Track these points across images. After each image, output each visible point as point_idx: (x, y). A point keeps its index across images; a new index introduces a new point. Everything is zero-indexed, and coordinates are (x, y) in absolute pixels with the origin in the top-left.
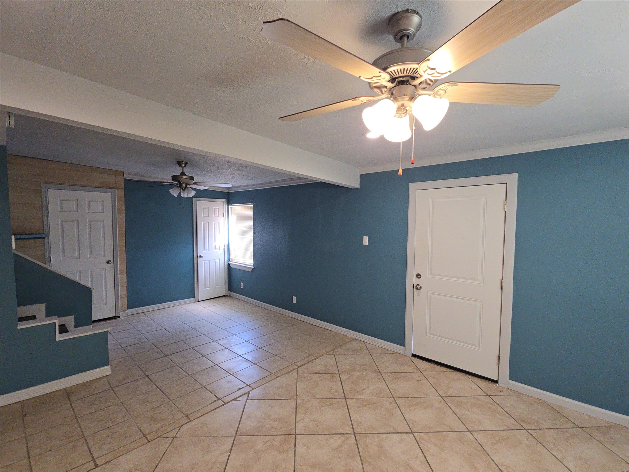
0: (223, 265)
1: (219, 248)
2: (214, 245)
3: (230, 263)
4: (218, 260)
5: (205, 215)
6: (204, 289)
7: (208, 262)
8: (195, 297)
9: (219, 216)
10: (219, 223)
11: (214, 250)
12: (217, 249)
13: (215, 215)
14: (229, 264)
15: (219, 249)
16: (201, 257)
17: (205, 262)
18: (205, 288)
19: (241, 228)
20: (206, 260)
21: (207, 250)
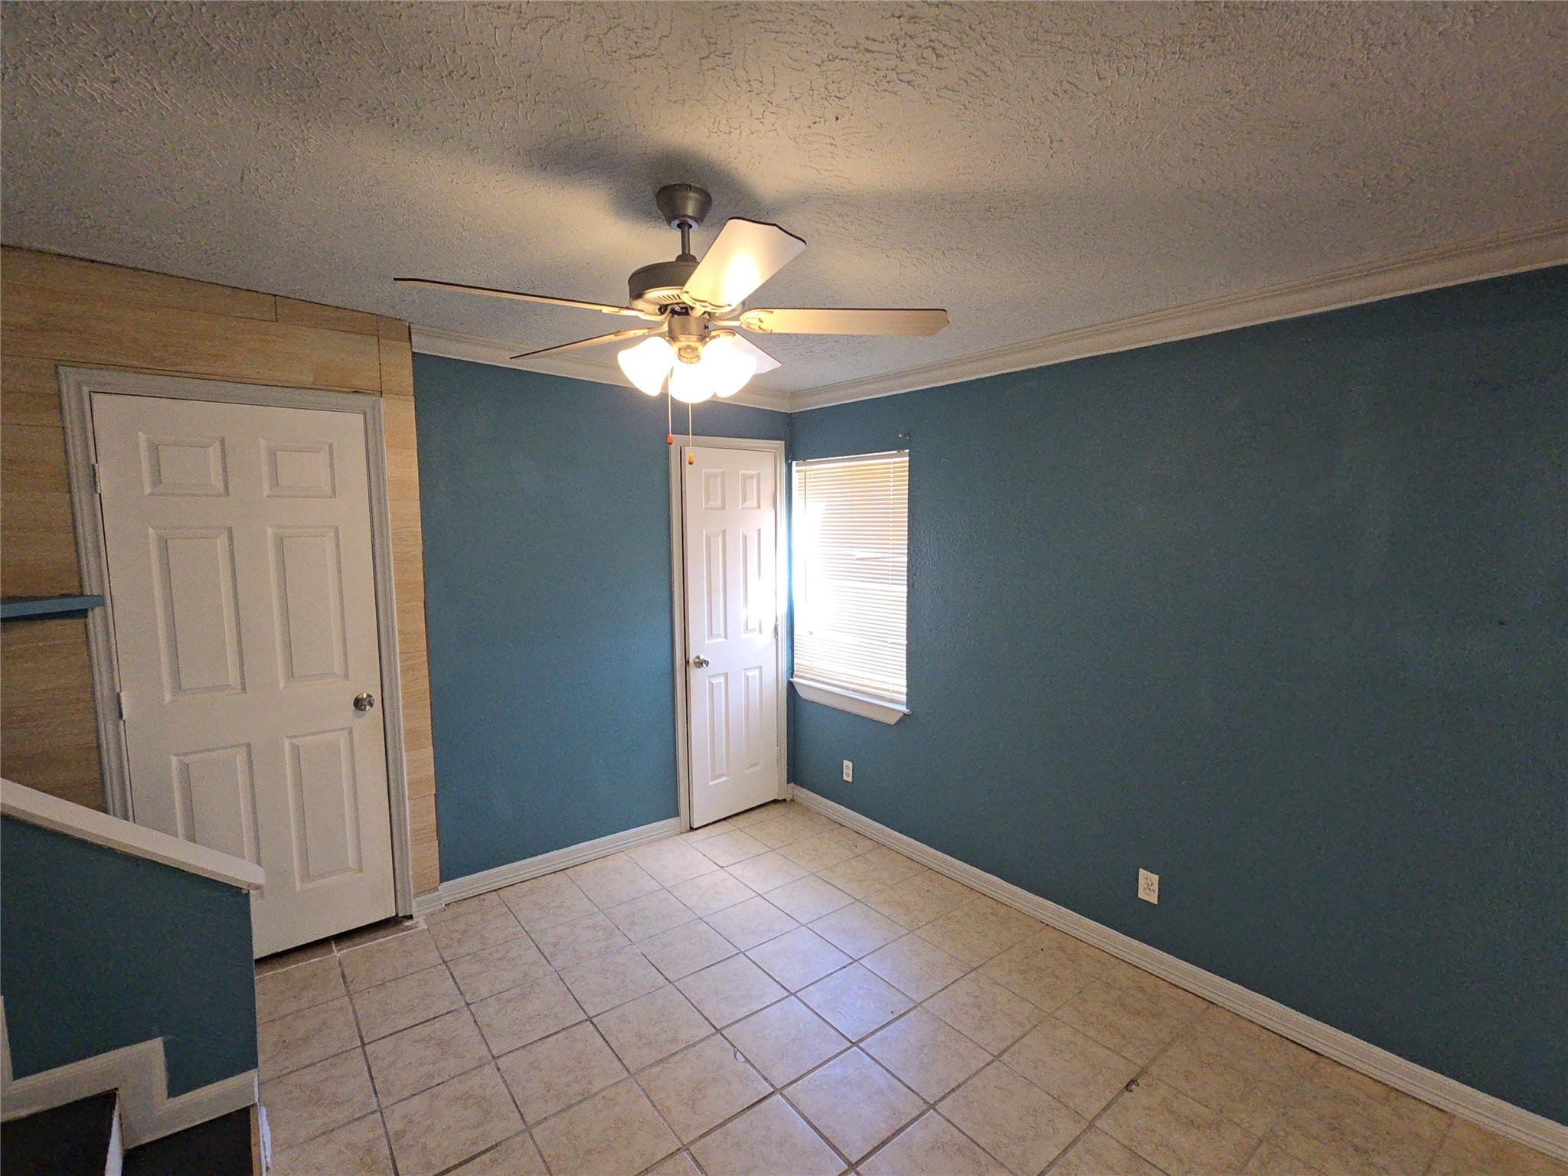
0: (770, 691)
1: (758, 630)
2: (743, 619)
3: (795, 679)
4: (756, 672)
5: (711, 504)
6: (711, 783)
7: (722, 680)
8: (678, 815)
9: (759, 507)
10: (759, 531)
11: (744, 636)
12: (753, 630)
13: (744, 500)
14: (791, 686)
15: (760, 632)
16: (700, 663)
17: (714, 681)
18: (712, 780)
19: (848, 551)
20: (715, 676)
21: (719, 636)
